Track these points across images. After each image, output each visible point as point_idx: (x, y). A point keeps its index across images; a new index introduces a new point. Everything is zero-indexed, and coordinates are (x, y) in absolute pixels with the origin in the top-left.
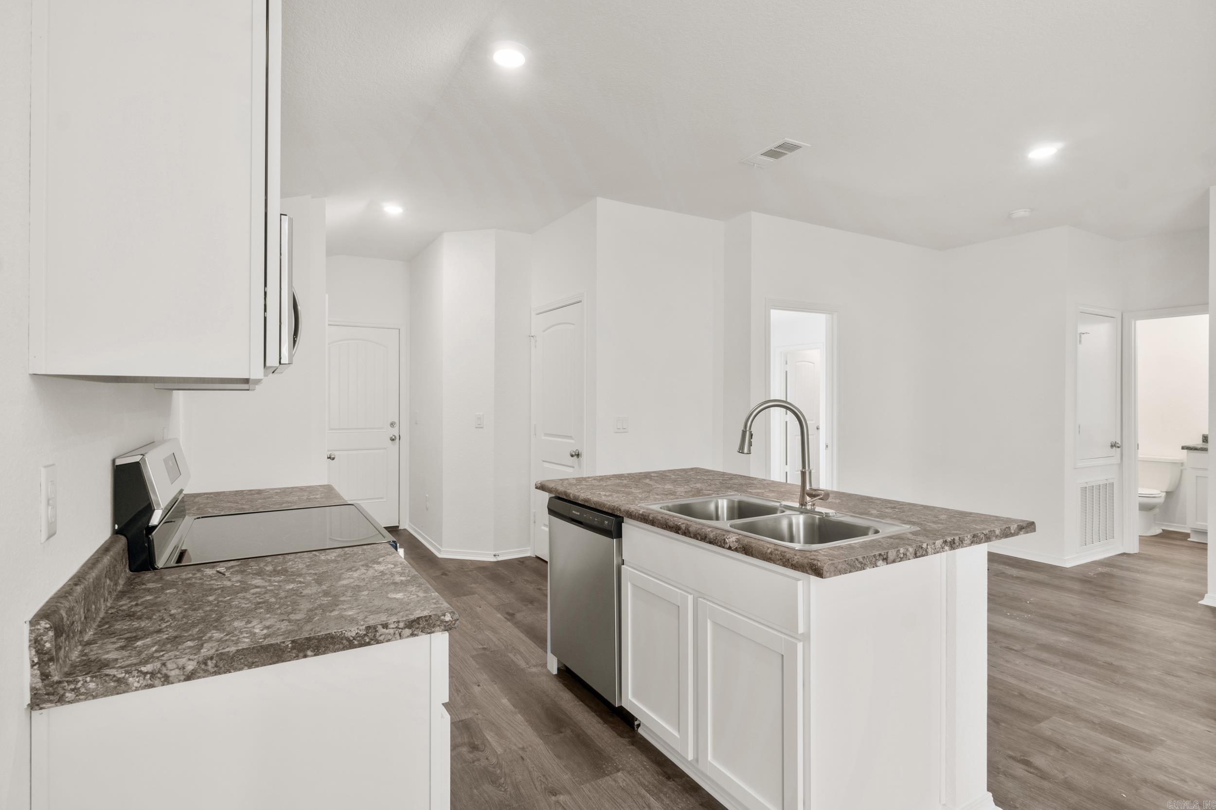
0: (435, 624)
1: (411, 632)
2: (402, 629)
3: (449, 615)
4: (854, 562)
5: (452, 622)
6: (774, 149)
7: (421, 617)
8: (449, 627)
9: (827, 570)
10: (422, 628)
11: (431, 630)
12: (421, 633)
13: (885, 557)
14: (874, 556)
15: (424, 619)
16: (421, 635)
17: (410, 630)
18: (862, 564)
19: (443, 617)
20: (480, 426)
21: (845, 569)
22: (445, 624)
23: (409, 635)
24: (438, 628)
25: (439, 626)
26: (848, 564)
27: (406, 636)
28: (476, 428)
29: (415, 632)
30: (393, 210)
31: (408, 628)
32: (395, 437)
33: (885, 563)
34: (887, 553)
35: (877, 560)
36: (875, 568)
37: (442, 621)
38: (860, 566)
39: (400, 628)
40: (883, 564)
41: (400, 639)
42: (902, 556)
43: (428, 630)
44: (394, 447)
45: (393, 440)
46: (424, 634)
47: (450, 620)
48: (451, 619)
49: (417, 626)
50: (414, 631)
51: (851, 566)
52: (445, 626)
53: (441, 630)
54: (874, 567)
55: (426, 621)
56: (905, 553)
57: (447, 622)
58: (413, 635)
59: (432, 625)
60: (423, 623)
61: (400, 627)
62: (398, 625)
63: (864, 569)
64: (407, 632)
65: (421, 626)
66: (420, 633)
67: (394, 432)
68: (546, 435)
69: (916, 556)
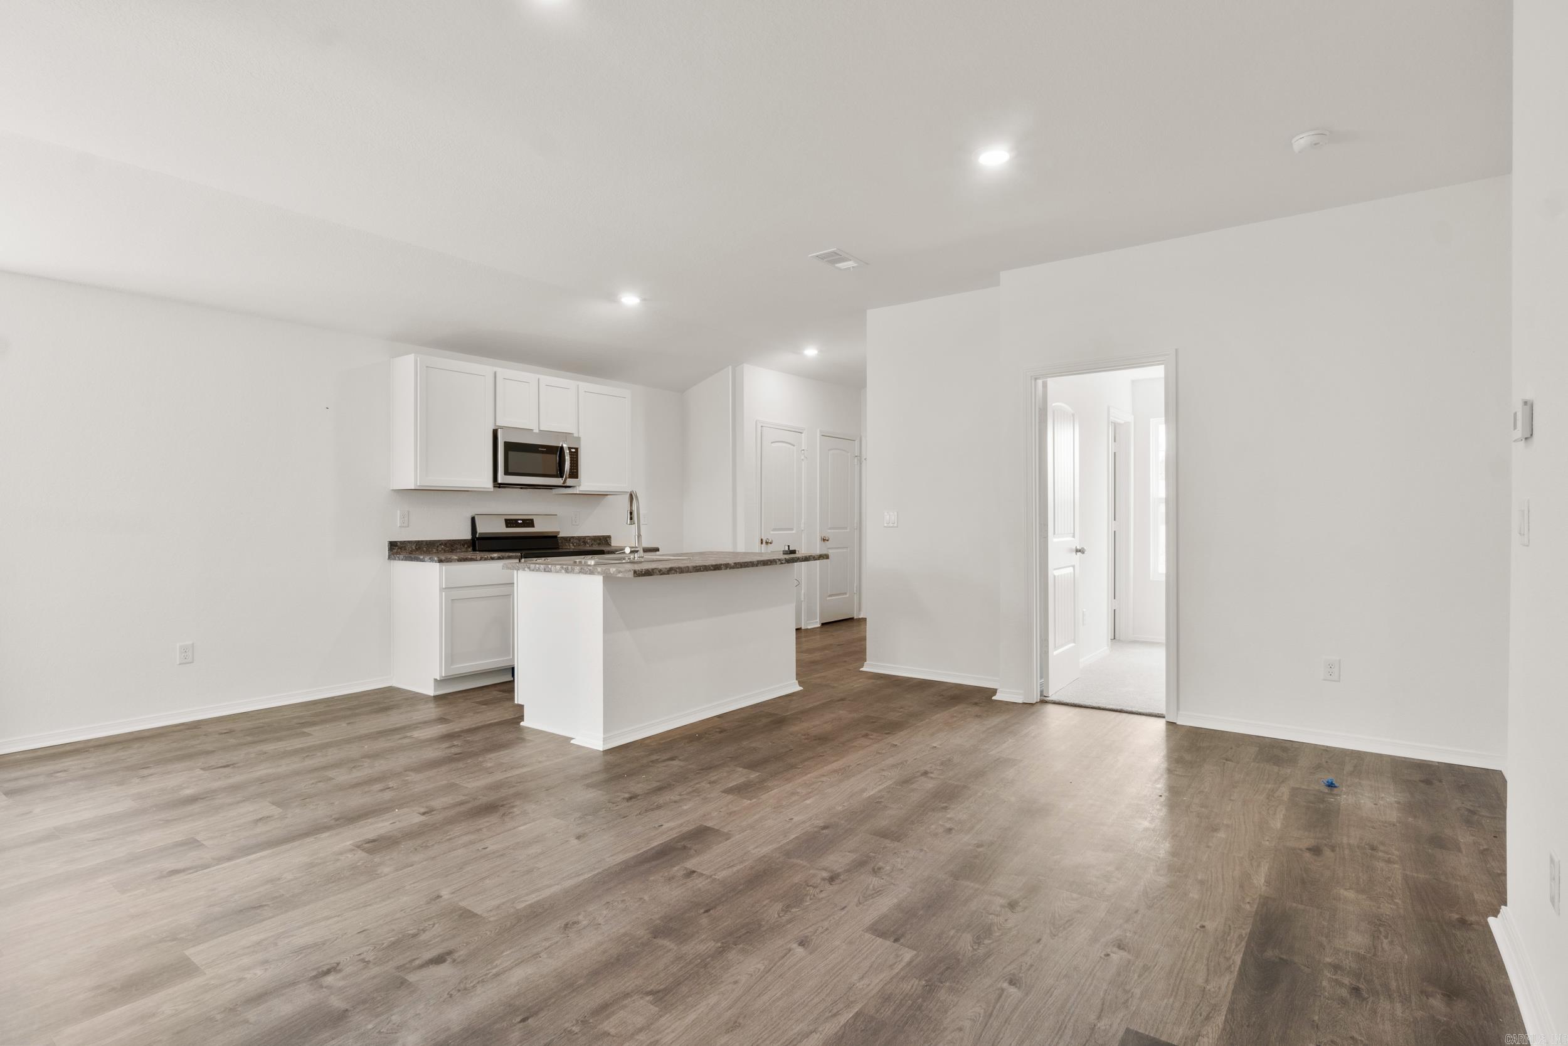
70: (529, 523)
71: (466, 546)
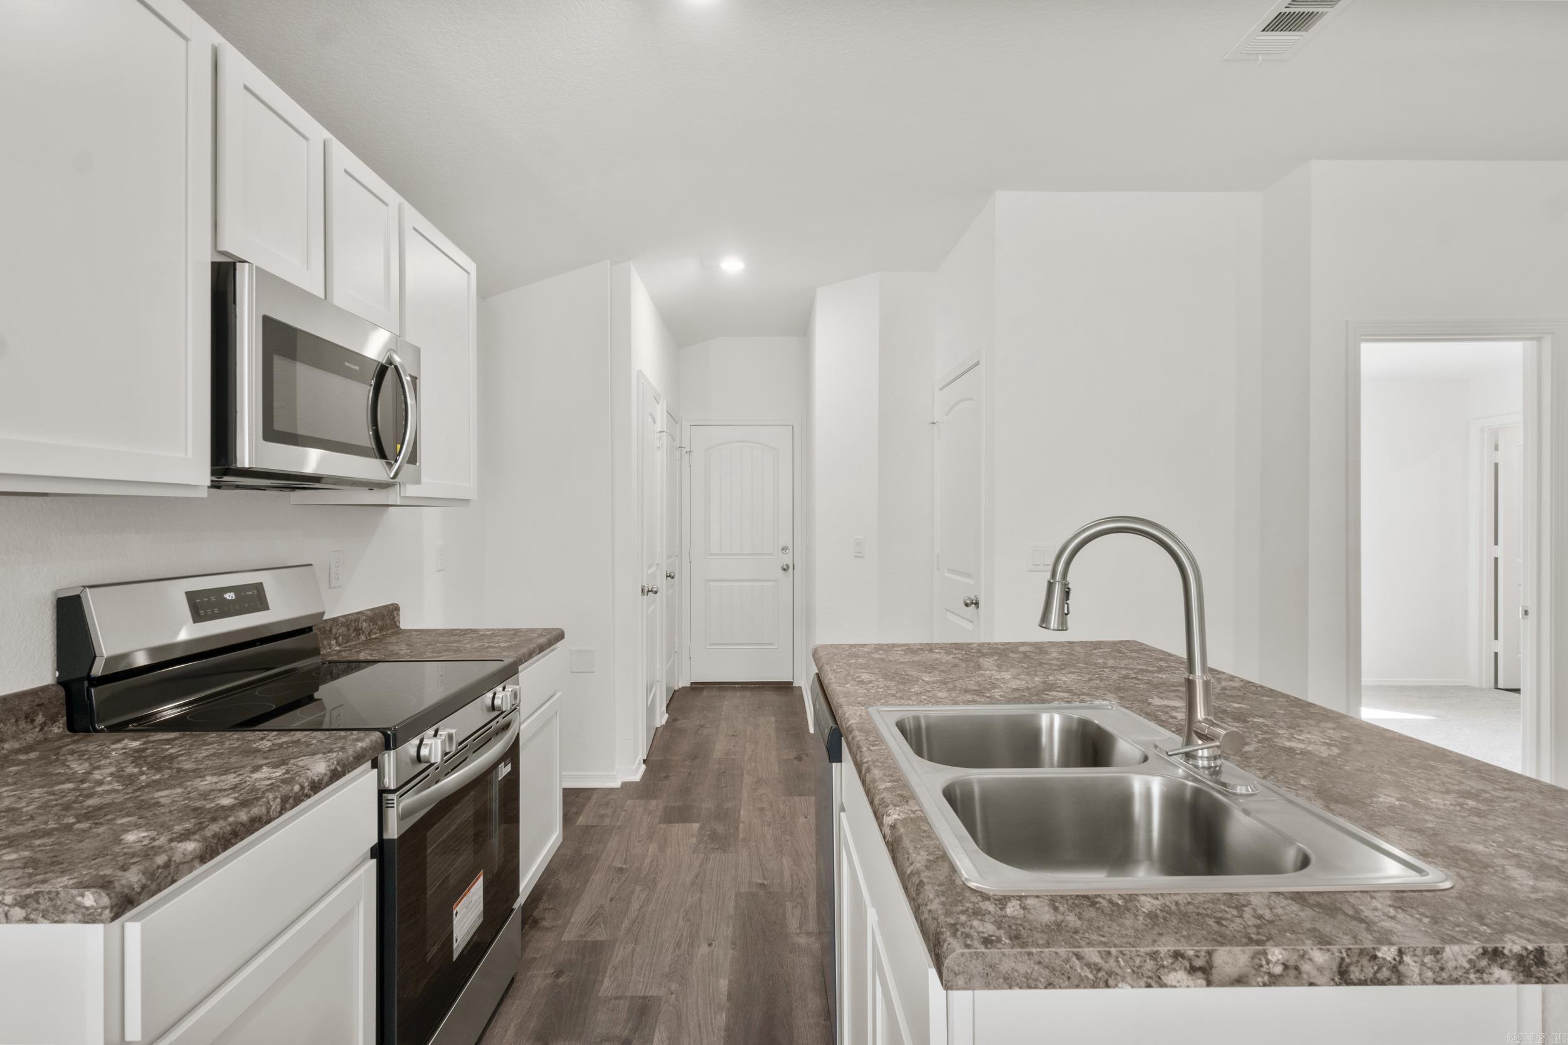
0: (65, 909)
1: (24, 915)
2: (9, 906)
3: (91, 897)
4: (1067, 961)
5: (96, 909)
6: (1288, 10)
7: (43, 892)
8: (92, 917)
9: (956, 969)
10: (43, 910)
11: (60, 917)
12: (42, 919)
13: (1199, 963)
14: (1154, 956)
15: (46, 896)
16: (42, 923)
17: (24, 911)
18: (1099, 970)
19: (79, 899)
20: (860, 555)
21: (1027, 977)
22: (83, 910)
23: (21, 918)
24: (70, 917)
25: (73, 912)
26: (1039, 963)
27: (17, 919)
28: (856, 557)
29: (32, 916)
30: (732, 266)
31: (20, 907)
32: (788, 566)
33: (1204, 982)
34: (1210, 953)
35: (1163, 967)
36: (1156, 991)
37: (79, 906)
38: (1091, 976)
39: (6, 905)
40: (1191, 983)
41: (7, 923)
42: (1278, 970)
43: (54, 915)
44: (786, 579)
45: (784, 570)
46: (46, 921)
47: (93, 906)
48: (94, 904)
49: (36, 906)
50: (30, 913)
51: (1054, 970)
52: (84, 914)
53: (77, 920)
54: (1149, 986)
55: (51, 899)
56: (1291, 963)
57: (87, 908)
58: (27, 919)
59: (61, 909)
60: (44, 903)
61: (6, 902)
62: (3, 899)
63: (1107, 986)
64: (18, 913)
65: (42, 907)
66: (40, 919)
67: (787, 559)
68: (951, 571)
69: (1343, 976)
70: (253, 598)
71: (40, 719)
